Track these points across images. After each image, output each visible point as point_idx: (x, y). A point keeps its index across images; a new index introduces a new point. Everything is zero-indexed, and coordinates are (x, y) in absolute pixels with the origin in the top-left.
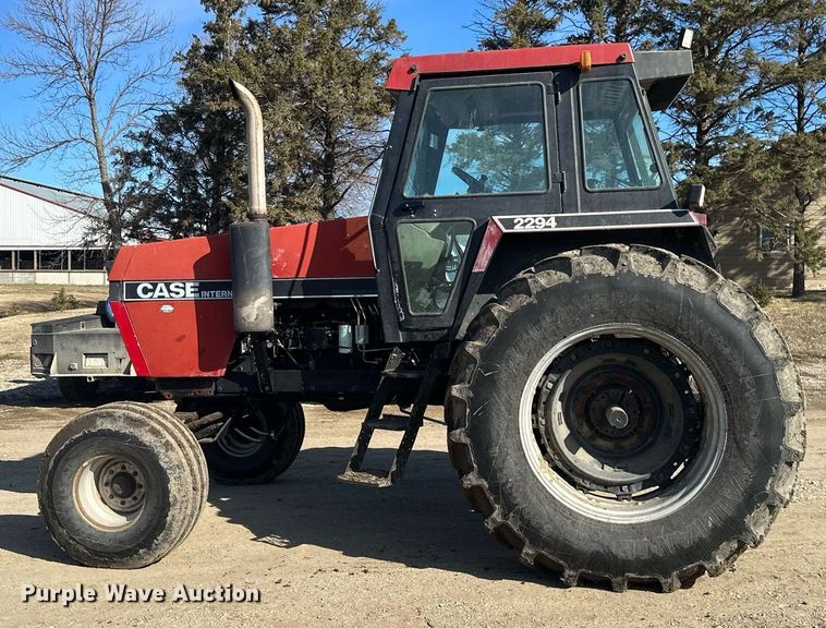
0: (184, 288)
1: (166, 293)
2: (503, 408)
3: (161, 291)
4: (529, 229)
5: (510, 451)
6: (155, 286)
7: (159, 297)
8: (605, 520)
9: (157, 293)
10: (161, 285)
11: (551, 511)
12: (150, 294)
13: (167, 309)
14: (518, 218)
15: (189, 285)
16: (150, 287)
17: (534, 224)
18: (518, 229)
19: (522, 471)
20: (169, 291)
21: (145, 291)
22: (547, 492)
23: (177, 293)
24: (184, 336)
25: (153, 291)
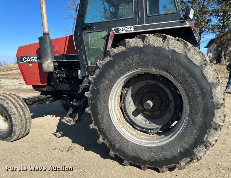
0: (34, 59)
1: (30, 60)
2: (102, 101)
3: (29, 60)
4: (124, 32)
5: (105, 117)
6: (27, 58)
7: (28, 61)
8: (139, 144)
9: (28, 60)
10: (28, 58)
11: (119, 139)
12: (26, 61)
13: (30, 65)
14: (121, 28)
15: (35, 58)
16: (26, 58)
17: (126, 30)
18: (120, 32)
19: (109, 125)
20: (31, 60)
21: (25, 60)
22: (118, 132)
23: (32, 60)
24: (35, 73)
25: (27, 59)
